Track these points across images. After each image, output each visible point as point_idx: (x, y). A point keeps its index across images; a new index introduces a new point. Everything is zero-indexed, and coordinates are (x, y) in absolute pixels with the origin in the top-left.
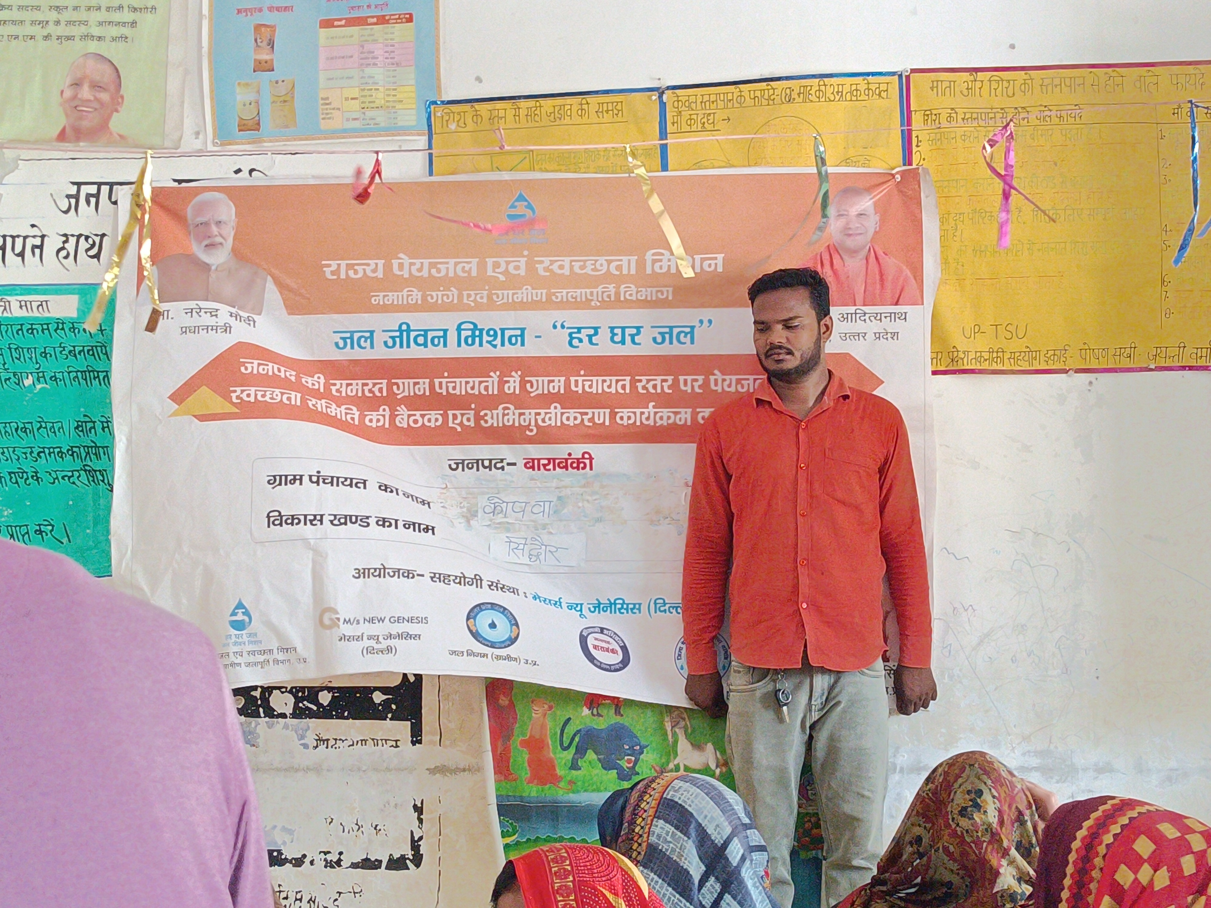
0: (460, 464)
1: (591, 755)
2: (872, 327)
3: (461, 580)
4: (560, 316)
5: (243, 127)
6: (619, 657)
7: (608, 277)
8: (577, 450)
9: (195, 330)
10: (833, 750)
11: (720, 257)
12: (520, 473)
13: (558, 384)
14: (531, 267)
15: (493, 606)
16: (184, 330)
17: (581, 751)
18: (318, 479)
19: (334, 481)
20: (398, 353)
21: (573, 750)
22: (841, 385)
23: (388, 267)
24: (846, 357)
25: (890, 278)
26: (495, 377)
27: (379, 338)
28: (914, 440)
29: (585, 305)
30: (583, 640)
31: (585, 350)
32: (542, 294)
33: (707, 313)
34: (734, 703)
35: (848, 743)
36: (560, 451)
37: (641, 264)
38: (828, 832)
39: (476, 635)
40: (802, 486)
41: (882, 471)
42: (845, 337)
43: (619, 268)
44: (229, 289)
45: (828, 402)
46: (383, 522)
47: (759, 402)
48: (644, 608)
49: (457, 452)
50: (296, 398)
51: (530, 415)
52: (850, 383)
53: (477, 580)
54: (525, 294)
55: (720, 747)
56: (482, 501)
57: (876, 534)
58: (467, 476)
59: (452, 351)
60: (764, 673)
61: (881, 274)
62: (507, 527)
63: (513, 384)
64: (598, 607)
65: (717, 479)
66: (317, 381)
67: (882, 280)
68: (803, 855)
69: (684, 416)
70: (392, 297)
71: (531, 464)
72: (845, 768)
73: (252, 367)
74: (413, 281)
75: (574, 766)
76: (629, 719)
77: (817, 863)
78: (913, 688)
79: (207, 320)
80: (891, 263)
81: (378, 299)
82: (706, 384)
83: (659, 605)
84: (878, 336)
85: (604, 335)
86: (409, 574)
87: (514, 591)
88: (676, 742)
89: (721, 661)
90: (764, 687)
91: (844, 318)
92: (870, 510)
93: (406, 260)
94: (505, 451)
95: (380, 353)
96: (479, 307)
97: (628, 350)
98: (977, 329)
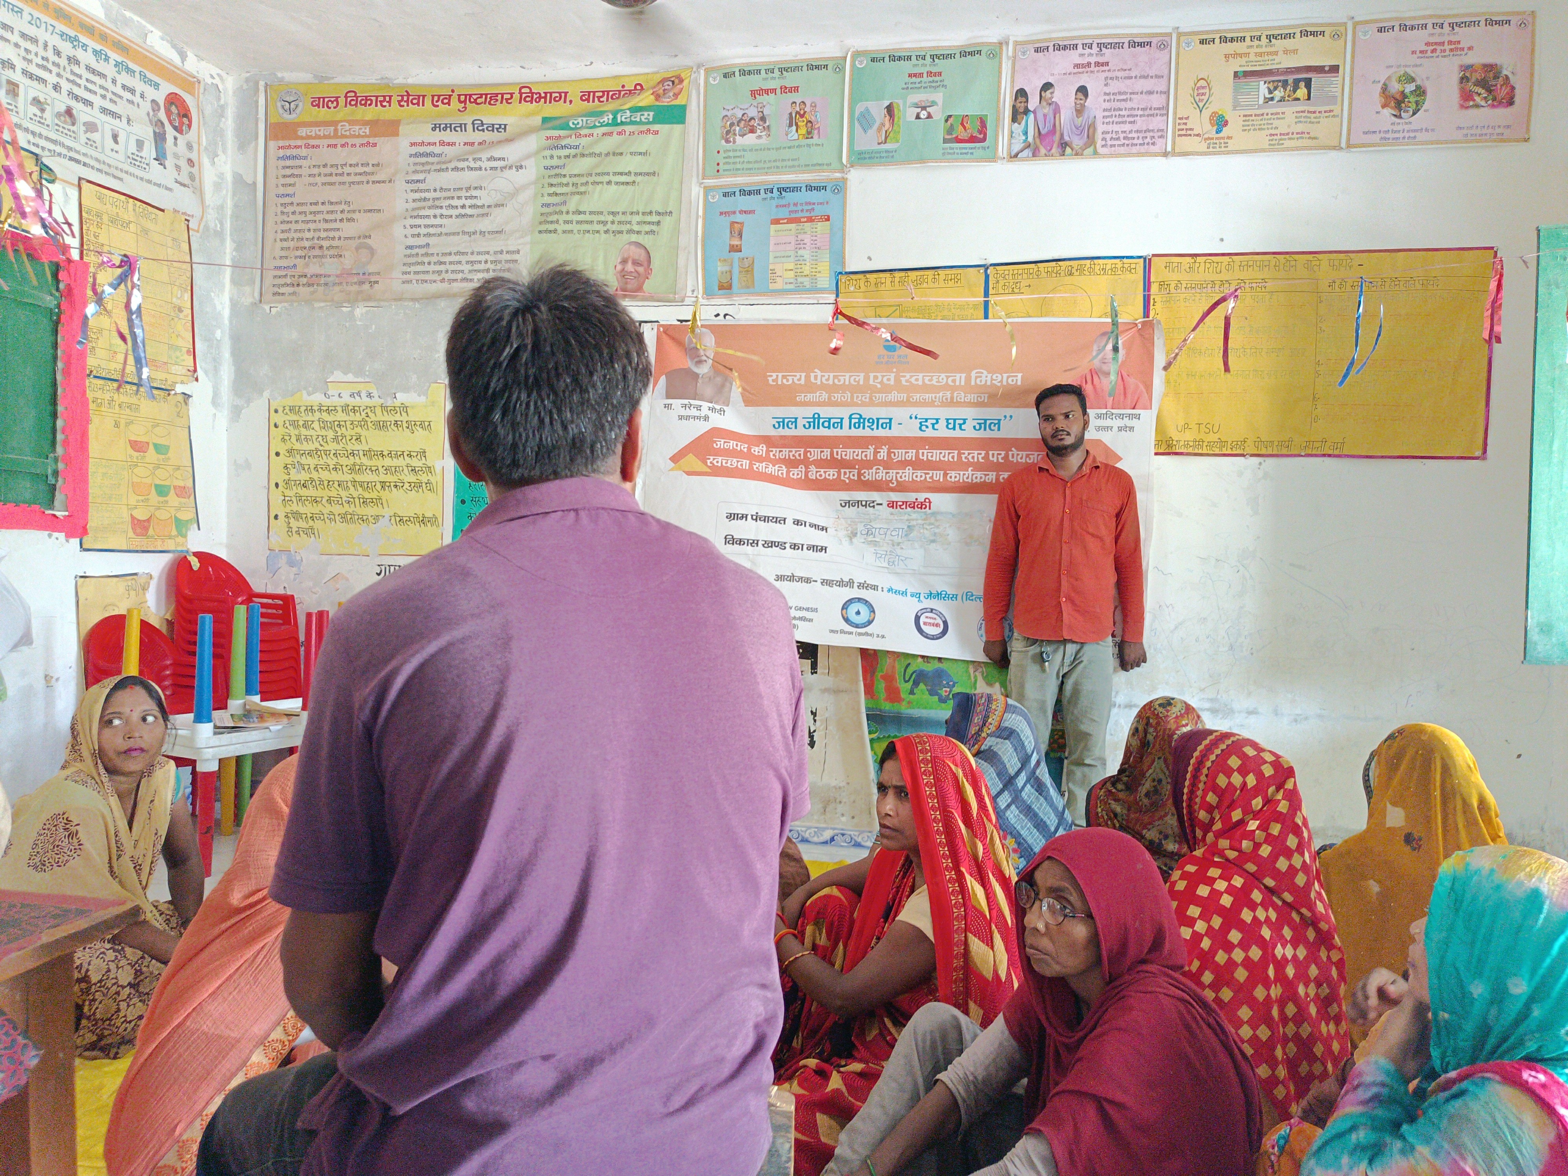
0: (848, 503)
1: (922, 686)
2: (1117, 423)
3: (841, 583)
4: (914, 411)
5: (721, 287)
6: (940, 630)
7: (946, 387)
8: (922, 497)
9: (688, 418)
10: (1076, 692)
11: (1020, 375)
12: (884, 511)
13: (911, 454)
14: (897, 380)
15: (860, 600)
16: (681, 418)
17: (916, 684)
18: (757, 518)
19: (766, 519)
20: (812, 432)
21: (911, 682)
22: (1094, 458)
23: (808, 377)
24: (1099, 442)
25: (1130, 392)
26: (872, 449)
27: (800, 422)
28: (1141, 497)
29: (931, 404)
30: (917, 618)
31: (929, 433)
32: (903, 396)
33: (1009, 411)
34: (1014, 659)
35: (1087, 687)
36: (911, 497)
37: (968, 379)
38: (1070, 741)
39: (847, 620)
40: (1066, 523)
41: (1118, 515)
42: (1098, 429)
43: (954, 381)
44: (709, 391)
45: (1086, 470)
46: (794, 546)
47: (1040, 468)
48: (959, 598)
49: (845, 496)
50: (746, 463)
51: (892, 473)
52: (1101, 459)
53: (850, 583)
54: (894, 396)
55: (1003, 685)
56: (860, 527)
57: (1112, 557)
58: (851, 511)
59: (845, 432)
60: (1035, 642)
61: (1125, 388)
62: (875, 543)
63: (883, 454)
64: (930, 595)
65: (1011, 519)
66: (760, 450)
67: (1125, 394)
68: (1052, 755)
69: (991, 477)
70: (810, 397)
71: (892, 505)
72: (1083, 702)
73: (720, 444)
74: (823, 387)
75: (912, 692)
76: (944, 666)
77: (1061, 761)
78: (1131, 653)
79: (694, 412)
80: (1131, 381)
81: (801, 398)
82: (1006, 457)
83: (969, 596)
84: (1120, 429)
85: (942, 423)
86: (808, 580)
87: (875, 588)
88: (976, 681)
89: (1007, 632)
90: (1034, 650)
91: (1099, 417)
92: (1109, 540)
93: (819, 373)
94: (875, 496)
95: (801, 432)
96: (863, 404)
97: (957, 433)
98: (1186, 426)
